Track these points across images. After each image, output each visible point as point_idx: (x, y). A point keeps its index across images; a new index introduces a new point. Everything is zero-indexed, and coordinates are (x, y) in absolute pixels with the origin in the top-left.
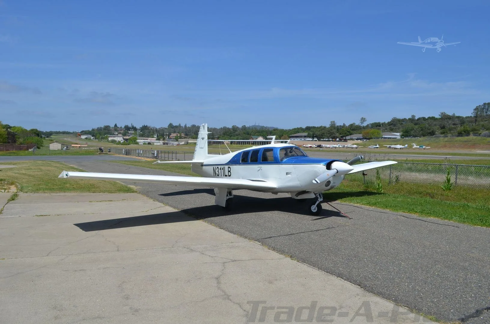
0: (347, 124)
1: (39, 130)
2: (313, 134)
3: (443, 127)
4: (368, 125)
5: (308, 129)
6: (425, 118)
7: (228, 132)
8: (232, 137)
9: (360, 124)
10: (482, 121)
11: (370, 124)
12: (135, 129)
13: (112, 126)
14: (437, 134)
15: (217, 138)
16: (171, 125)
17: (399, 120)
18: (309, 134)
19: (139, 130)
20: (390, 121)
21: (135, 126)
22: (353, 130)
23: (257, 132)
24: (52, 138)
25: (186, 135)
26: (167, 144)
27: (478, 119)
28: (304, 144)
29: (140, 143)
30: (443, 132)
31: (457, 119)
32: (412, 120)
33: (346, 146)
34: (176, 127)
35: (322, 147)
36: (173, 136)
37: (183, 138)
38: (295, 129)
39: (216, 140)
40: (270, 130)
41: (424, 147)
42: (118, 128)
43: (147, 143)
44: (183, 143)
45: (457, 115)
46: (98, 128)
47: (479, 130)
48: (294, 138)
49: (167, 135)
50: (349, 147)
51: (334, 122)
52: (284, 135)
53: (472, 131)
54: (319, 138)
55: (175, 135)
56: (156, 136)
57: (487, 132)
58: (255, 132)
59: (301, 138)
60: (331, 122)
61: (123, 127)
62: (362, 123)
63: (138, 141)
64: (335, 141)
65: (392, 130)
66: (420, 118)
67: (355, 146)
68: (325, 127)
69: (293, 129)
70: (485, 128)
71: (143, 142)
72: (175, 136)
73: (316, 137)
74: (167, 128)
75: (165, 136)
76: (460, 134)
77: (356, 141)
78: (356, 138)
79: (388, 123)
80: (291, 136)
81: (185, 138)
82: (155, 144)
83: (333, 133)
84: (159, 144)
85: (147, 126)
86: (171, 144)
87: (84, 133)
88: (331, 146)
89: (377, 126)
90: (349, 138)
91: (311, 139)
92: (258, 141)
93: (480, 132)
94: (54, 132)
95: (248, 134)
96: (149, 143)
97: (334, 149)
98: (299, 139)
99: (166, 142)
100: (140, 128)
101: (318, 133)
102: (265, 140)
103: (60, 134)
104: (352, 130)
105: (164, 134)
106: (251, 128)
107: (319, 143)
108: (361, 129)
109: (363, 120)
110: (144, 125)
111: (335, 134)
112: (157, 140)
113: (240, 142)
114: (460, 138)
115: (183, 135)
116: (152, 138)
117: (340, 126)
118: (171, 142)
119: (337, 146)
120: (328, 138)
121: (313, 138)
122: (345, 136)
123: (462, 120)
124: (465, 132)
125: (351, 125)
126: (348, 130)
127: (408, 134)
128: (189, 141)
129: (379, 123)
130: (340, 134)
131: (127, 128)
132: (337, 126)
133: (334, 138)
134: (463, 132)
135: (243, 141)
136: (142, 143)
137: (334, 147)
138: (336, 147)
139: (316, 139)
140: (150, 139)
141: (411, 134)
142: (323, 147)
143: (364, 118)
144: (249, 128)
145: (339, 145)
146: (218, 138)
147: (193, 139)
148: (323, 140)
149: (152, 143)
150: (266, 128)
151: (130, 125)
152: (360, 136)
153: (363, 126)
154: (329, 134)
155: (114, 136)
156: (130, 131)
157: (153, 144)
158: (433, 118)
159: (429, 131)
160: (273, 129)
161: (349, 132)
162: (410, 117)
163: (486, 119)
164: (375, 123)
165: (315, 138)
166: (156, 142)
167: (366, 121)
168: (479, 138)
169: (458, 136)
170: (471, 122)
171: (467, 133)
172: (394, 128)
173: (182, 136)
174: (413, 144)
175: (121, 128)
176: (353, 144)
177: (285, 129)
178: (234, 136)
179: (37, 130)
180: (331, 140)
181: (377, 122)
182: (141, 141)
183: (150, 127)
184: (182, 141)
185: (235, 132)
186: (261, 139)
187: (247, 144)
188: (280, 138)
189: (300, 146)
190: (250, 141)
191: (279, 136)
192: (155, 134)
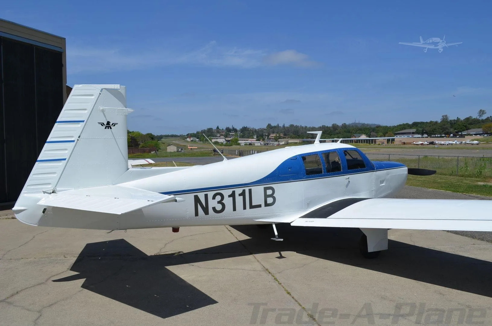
0: (462, 118)
1: (153, 134)
2: (423, 130)
4: (487, 119)
5: (415, 124)
7: (328, 131)
8: (332, 136)
9: (478, 117)
12: (235, 130)
13: (214, 128)
18: (417, 130)
19: (239, 131)
21: (235, 127)
22: (471, 124)
23: (359, 130)
24: (162, 141)
25: (285, 135)
26: (268, 144)
28: (414, 142)
29: (242, 144)
33: (464, 142)
34: (275, 127)
35: (434, 144)
36: (272, 136)
37: (282, 138)
38: (400, 125)
40: (373, 127)
42: (220, 130)
43: (248, 144)
44: (283, 143)
46: (202, 131)
48: (401, 135)
49: (266, 135)
50: (467, 143)
51: (446, 116)
52: (389, 132)
54: (430, 134)
55: (274, 135)
56: (255, 137)
58: (356, 130)
60: (443, 116)
61: (224, 129)
62: (480, 116)
63: (239, 142)
64: (449, 137)
67: (476, 142)
68: (436, 122)
69: (398, 126)
71: (244, 143)
72: (274, 137)
73: (426, 133)
74: (266, 128)
75: (264, 137)
77: (474, 137)
78: (475, 133)
80: (397, 132)
81: (283, 138)
82: (256, 144)
83: (447, 128)
84: (259, 144)
85: (246, 127)
86: (271, 144)
87: (190, 136)
88: (447, 142)
90: (466, 133)
91: (420, 136)
92: (360, 140)
94: (164, 135)
95: (350, 132)
96: (250, 144)
97: (449, 146)
98: (406, 136)
99: (266, 142)
100: (240, 129)
101: (427, 129)
102: (367, 138)
103: (169, 137)
104: (469, 124)
105: (263, 134)
106: (351, 125)
107: (431, 140)
108: (479, 122)
109: (482, 112)
110: (244, 126)
111: (449, 130)
112: (257, 140)
115: (282, 135)
116: (252, 139)
117: (454, 120)
118: (271, 142)
119: (454, 143)
120: (441, 134)
121: (423, 135)
122: (461, 132)
125: (468, 119)
126: (465, 125)
128: (290, 141)
130: (455, 129)
131: (228, 130)
132: (451, 121)
133: (448, 134)
136: (243, 144)
137: (450, 144)
138: (452, 144)
139: (427, 136)
140: (250, 139)
142: (436, 144)
143: (484, 111)
144: (349, 126)
145: (456, 141)
147: (293, 138)
148: (434, 136)
149: (252, 144)
150: (368, 125)
151: (231, 127)
152: (480, 131)
153: (482, 120)
154: (441, 129)
155: (217, 138)
156: (231, 132)
157: (254, 145)
160: (375, 126)
161: (466, 126)
165: (424, 134)
166: (257, 143)
167: (485, 113)
173: (282, 136)
175: (223, 130)
176: (473, 140)
177: (389, 125)
178: (334, 135)
179: (151, 134)
180: (444, 136)
182: (242, 142)
183: (249, 128)
184: (282, 141)
185: (335, 131)
186: (363, 137)
187: (350, 143)
188: (385, 136)
189: (410, 143)
190: (353, 140)
191: (383, 133)
192: (255, 135)
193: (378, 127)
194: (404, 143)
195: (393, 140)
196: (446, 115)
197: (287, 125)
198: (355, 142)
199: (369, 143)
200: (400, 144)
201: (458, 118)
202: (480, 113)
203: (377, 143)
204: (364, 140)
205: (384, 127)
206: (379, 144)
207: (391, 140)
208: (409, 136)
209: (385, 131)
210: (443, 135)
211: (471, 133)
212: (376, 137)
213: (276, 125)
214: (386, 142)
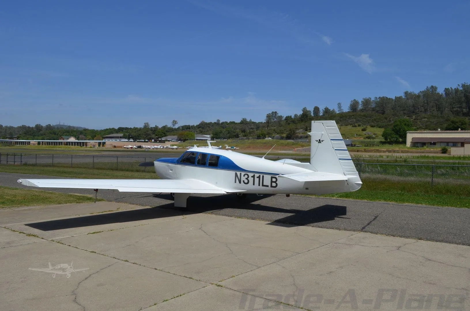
0: (160, 126)
2: (129, 135)
3: (244, 131)
4: (179, 128)
5: (120, 130)
6: (227, 122)
7: (31, 131)
8: (36, 137)
9: (172, 126)
10: (272, 127)
11: (181, 126)
14: (240, 137)
15: (15, 138)
17: (207, 124)
18: (124, 135)
20: (198, 124)
23: (65, 132)
27: (270, 125)
28: (124, 145)
30: (245, 135)
31: (253, 124)
32: (217, 124)
33: (165, 147)
38: (107, 130)
39: (16, 139)
40: (80, 130)
41: (235, 148)
45: (252, 121)
47: (272, 134)
48: (109, 139)
50: (169, 148)
52: (97, 136)
53: (267, 135)
54: (135, 139)
57: (278, 135)
58: (63, 132)
59: (116, 139)
60: (145, 123)
62: (174, 125)
64: (151, 142)
65: (202, 133)
66: (223, 122)
67: (175, 147)
68: (139, 128)
69: (104, 130)
70: (276, 132)
73: (132, 138)
76: (259, 137)
77: (172, 143)
78: (171, 139)
79: (197, 126)
80: (104, 136)
83: (149, 134)
88: (152, 147)
89: (187, 128)
90: (165, 139)
91: (127, 140)
92: (70, 142)
93: (273, 136)
95: (55, 134)
97: (155, 150)
98: (114, 140)
101: (134, 134)
102: (77, 141)
104: (166, 132)
107: (138, 144)
108: (174, 131)
109: (175, 122)
111: (151, 136)
113: (49, 142)
114: (259, 140)
117: (154, 128)
120: (144, 139)
122: (161, 138)
123: (258, 126)
124: (262, 135)
125: (164, 127)
127: (217, 136)
129: (189, 126)
130: (156, 135)
132: (151, 128)
133: (150, 139)
134: (261, 136)
135: (54, 142)
137: (155, 148)
138: (157, 148)
139: (133, 140)
141: (220, 136)
142: (143, 148)
143: (176, 121)
144: (54, 127)
145: (160, 146)
146: (18, 138)
148: (139, 141)
150: (74, 127)
152: (175, 137)
153: (175, 128)
154: (145, 135)
158: (233, 123)
159: (234, 134)
160: (82, 129)
161: (164, 133)
162: (216, 121)
163: (276, 125)
164: (186, 126)
165: (130, 139)
167: (177, 123)
168: (275, 140)
169: (258, 139)
170: (264, 127)
171: (264, 137)
172: (204, 130)
174: (226, 145)
176: (173, 145)
177: (96, 129)
178: (38, 136)
181: (187, 125)
185: (39, 132)
186: (72, 139)
187: (59, 145)
188: (93, 139)
189: (121, 147)
190: (62, 142)
191: (91, 137)
193: (85, 130)
194: (115, 147)
195: (104, 143)
196: (148, 123)
199: (80, 146)
200: (111, 147)
201: (156, 125)
202: (173, 123)
203: (89, 146)
204: (75, 143)
205: (90, 130)
206: (91, 147)
207: (102, 143)
208: (117, 140)
209: (94, 134)
210: (147, 140)
211: (168, 139)
212: (85, 140)
214: (98, 145)
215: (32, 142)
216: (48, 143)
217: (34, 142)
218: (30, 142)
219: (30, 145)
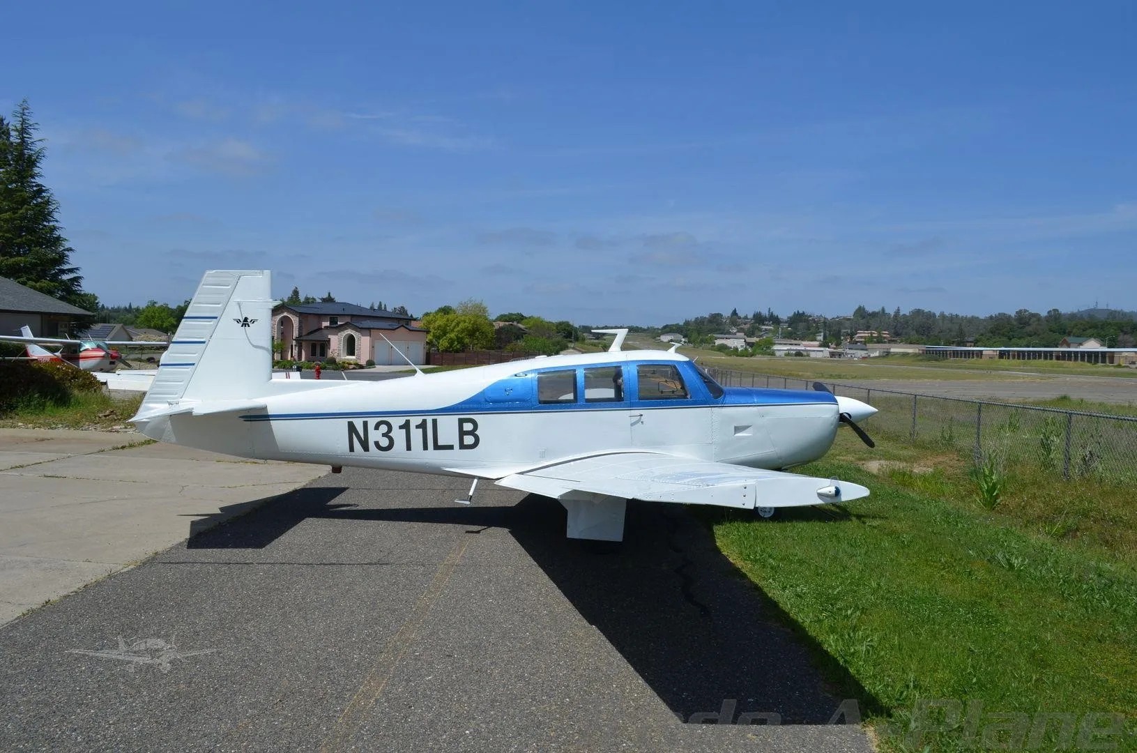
12: (775, 320)
13: (727, 313)
15: (971, 342)
16: (861, 312)
19: (786, 322)
21: (775, 314)
25: (897, 334)
26: (840, 355)
29: (778, 354)
34: (874, 315)
36: (861, 337)
37: (885, 342)
42: (740, 318)
43: (794, 352)
44: (877, 354)
49: (848, 334)
55: (866, 334)
56: (821, 338)
61: (750, 316)
63: (776, 347)
71: (788, 350)
72: (865, 338)
74: (852, 317)
75: (842, 338)
82: (813, 355)
84: (820, 355)
85: (804, 313)
86: (849, 356)
87: (668, 329)
96: (799, 354)
99: (840, 350)
100: (789, 318)
105: (840, 331)
110: (798, 312)
112: (820, 346)
113: (1025, 352)
115: (885, 334)
116: (812, 341)
118: (848, 351)
128: (892, 350)
131: (759, 319)
135: (1034, 351)
136: (782, 353)
140: (804, 343)
146: (976, 344)
147: (911, 343)
149: (805, 353)
151: (765, 313)
155: (727, 336)
156: (764, 325)
157: (808, 355)
166: (814, 351)
173: (885, 338)
175: (746, 318)
178: (1019, 338)
182: (781, 348)
183: (810, 316)
184: (874, 350)
185: (1021, 328)
186: (1090, 346)
187: (1045, 359)
190: (1056, 352)
192: (820, 332)
197: (906, 311)
198: (1058, 358)
203: (1116, 361)
204: (1083, 353)
206: (1119, 365)
213: (877, 310)
215: (987, 351)
216: (1020, 355)
217: (991, 353)
218: (981, 351)
219: (981, 358)
